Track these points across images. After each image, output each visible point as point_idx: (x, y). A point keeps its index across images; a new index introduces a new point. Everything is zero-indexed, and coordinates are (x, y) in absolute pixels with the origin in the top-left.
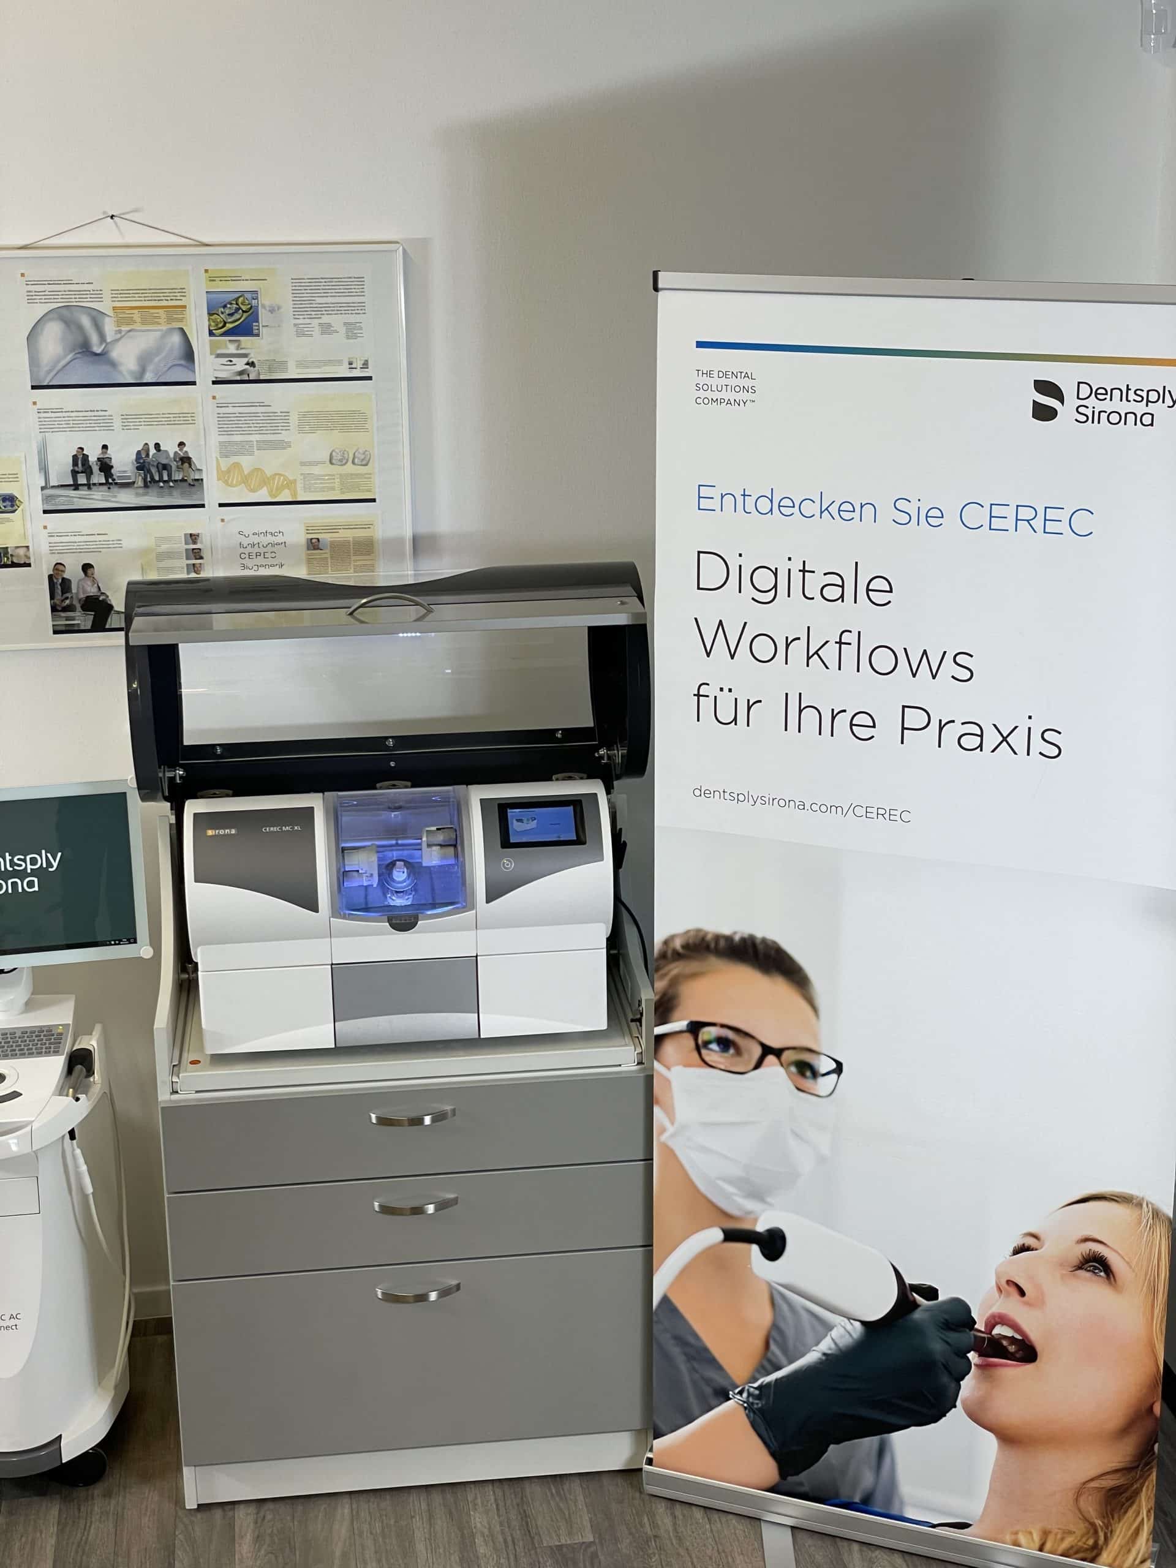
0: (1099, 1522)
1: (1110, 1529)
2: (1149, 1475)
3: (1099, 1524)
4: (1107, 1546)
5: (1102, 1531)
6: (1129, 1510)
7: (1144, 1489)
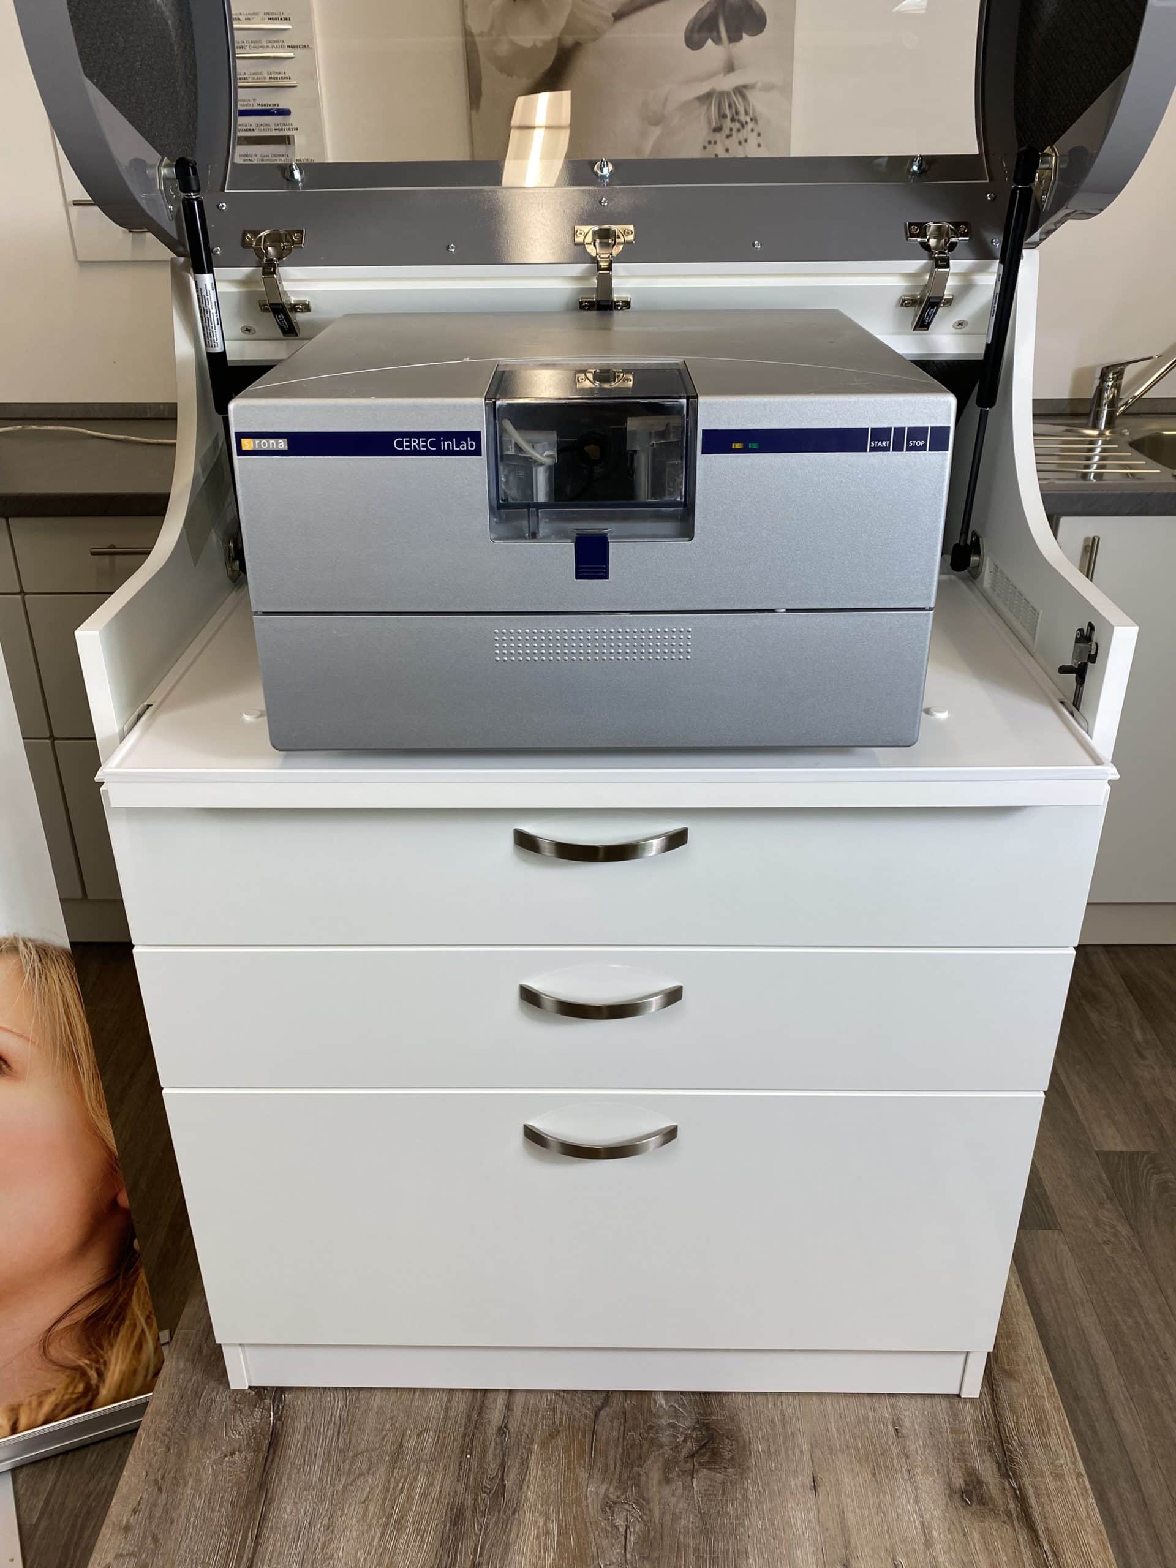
0: (84, 1362)
1: (102, 1361)
2: (136, 1279)
3: (87, 1364)
4: (104, 1381)
5: (91, 1368)
6: (121, 1328)
7: (134, 1298)
